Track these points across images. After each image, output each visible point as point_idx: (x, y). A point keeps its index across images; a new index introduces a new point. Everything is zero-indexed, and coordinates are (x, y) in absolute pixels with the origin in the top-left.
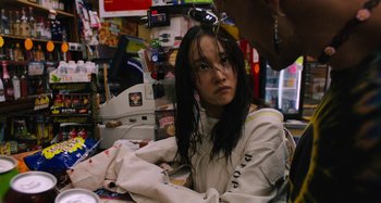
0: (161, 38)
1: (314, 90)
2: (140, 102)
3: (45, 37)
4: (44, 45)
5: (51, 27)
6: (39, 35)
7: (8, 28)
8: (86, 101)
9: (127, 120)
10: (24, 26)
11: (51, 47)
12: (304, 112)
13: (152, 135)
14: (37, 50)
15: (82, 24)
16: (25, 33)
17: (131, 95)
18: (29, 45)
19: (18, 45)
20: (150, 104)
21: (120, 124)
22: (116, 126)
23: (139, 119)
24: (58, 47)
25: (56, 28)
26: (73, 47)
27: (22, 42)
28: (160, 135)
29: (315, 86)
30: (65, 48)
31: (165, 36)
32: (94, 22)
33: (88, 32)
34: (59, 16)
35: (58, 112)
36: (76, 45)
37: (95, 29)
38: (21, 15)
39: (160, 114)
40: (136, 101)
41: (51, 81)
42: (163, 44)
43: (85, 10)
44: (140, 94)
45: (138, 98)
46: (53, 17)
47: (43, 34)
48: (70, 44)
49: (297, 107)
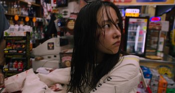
0: (63, 14)
1: (152, 43)
2: (53, 48)
3: (25, 15)
4: (24, 18)
5: (28, 10)
6: (22, 14)
7: (7, 10)
8: (24, 46)
9: (46, 57)
10: (15, 10)
11: (27, 19)
12: (147, 54)
13: (58, 65)
14: (21, 20)
15: (43, 10)
16: (15, 13)
17: (49, 44)
18: (17, 18)
19: (12, 18)
20: (58, 49)
21: (42, 59)
22: (40, 60)
23: (53, 57)
24: (31, 20)
25: (31, 11)
26: (38, 20)
27: (13, 17)
28: (62, 66)
29: (152, 41)
30: (35, 20)
31: (65, 12)
32: (49, 9)
33: (46, 13)
34: (32, 6)
35: (7, 52)
36: (40, 19)
37: (49, 12)
38: (14, 5)
39: (62, 54)
40: (51, 47)
41: (5, 35)
42: (64, 17)
43: (45, 4)
44: (53, 43)
45: (52, 45)
46: (30, 6)
47: (24, 13)
48: (37, 18)
49: (143, 51)
